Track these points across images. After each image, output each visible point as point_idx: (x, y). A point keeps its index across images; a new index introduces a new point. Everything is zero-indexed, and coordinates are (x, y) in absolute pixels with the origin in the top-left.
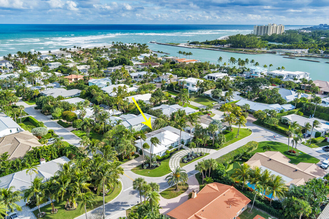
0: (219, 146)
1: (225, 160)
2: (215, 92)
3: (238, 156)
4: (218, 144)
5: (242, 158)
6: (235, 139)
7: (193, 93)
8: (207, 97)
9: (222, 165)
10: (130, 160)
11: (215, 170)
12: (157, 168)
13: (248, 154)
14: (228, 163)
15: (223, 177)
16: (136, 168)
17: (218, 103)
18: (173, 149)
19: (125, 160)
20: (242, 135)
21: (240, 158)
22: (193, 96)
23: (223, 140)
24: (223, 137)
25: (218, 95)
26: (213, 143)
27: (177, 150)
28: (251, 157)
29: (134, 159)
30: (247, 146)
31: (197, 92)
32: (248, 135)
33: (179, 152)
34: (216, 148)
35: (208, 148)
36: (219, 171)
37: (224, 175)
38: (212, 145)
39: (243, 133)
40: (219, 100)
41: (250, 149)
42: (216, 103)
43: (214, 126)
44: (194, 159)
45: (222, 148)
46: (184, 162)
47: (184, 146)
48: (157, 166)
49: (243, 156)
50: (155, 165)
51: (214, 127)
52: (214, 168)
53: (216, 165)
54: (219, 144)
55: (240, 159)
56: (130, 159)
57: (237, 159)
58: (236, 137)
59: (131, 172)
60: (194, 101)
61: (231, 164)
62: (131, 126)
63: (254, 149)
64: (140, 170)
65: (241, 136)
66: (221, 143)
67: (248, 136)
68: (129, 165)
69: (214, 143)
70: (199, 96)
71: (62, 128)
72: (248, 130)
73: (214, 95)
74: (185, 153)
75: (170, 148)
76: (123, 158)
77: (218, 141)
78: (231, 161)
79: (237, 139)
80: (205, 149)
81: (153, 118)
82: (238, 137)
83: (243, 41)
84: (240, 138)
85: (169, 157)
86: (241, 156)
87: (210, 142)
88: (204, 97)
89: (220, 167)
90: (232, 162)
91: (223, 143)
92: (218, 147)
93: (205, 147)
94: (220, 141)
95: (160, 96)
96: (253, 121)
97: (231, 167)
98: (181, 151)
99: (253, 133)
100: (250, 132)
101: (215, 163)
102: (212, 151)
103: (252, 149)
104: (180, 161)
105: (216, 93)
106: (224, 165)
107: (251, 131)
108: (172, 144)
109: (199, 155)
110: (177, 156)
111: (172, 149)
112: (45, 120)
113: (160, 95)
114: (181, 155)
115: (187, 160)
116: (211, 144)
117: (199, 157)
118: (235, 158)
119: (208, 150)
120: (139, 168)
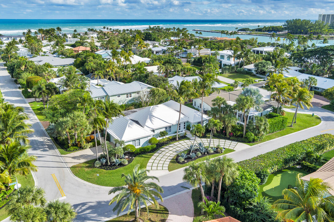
0: (256, 138)
1: (263, 164)
2: (260, 64)
3: (293, 159)
4: (253, 135)
5: (302, 165)
6: (288, 129)
7: (227, 67)
8: (249, 73)
9: (254, 174)
10: (83, 148)
11: (233, 185)
12: (121, 168)
13: (317, 157)
14: (269, 171)
15: (251, 204)
16: (83, 165)
17: (265, 80)
18: (167, 136)
19: (72, 148)
20: (301, 124)
21: (298, 164)
22: (227, 72)
23: (263, 127)
24: (264, 122)
25: (264, 68)
26: (244, 131)
27: (174, 139)
28: (323, 163)
29: (90, 148)
30: (313, 142)
31: (233, 66)
32: (314, 124)
33: (176, 143)
34: (250, 142)
35: (234, 140)
36: (242, 187)
37: (256, 200)
38: (241, 136)
39: (304, 121)
40: (265, 77)
41: (320, 147)
42: (260, 81)
43: (247, 99)
44: (200, 157)
45: (261, 141)
46: (179, 162)
47: (189, 134)
48: (121, 165)
49: (304, 159)
50: (119, 161)
51: (245, 100)
52: (229, 179)
53: (233, 173)
54: (256, 135)
55: (298, 167)
56: (81, 148)
57: (291, 165)
58: (291, 126)
59: (68, 171)
60: (228, 77)
61: (275, 173)
62: (107, 96)
63: (328, 148)
64: (87, 169)
65: (300, 126)
66: (259, 133)
67: (313, 126)
68: (74, 158)
69: (246, 132)
70: (236, 72)
71: (23, 98)
72: (314, 118)
73: (258, 69)
74: (186, 146)
75: (162, 134)
76: (70, 145)
77: (254, 129)
78: (276, 168)
79: (292, 129)
80: (228, 142)
81: (149, 88)
82: (295, 126)
83: (304, 26)
84: (298, 127)
85: (154, 150)
86: (299, 160)
87: (239, 130)
88: (243, 73)
89: (246, 178)
90: (279, 172)
91: (263, 132)
92: (254, 141)
93: (229, 139)
94: (258, 128)
95: (174, 65)
96: (322, 104)
97: (277, 181)
98: (181, 142)
99: (322, 122)
100: (318, 120)
101: (233, 169)
102: (241, 147)
103: (323, 148)
104: (173, 159)
105: (261, 66)
106: (259, 175)
107: (319, 118)
108: (166, 128)
109: (212, 152)
110: (171, 149)
111: (164, 137)
112: (10, 88)
113: (174, 63)
114: (178, 149)
115: (185, 159)
116: (239, 133)
117: (212, 154)
118: (286, 162)
119: (234, 143)
120: (87, 165)
